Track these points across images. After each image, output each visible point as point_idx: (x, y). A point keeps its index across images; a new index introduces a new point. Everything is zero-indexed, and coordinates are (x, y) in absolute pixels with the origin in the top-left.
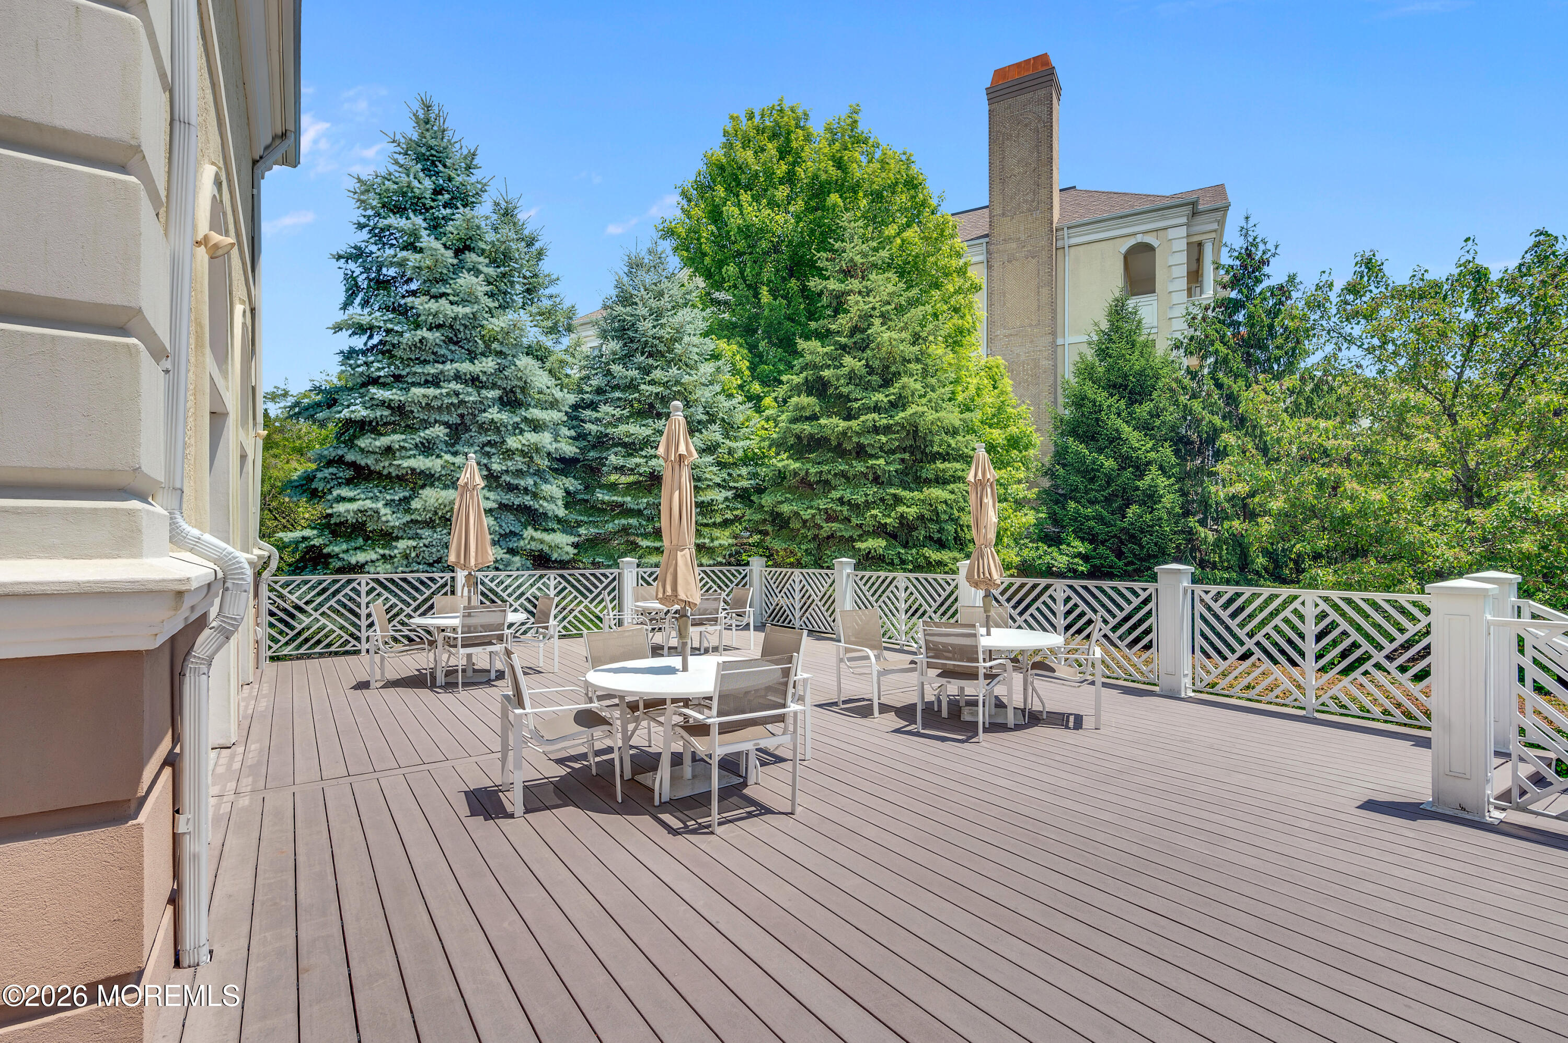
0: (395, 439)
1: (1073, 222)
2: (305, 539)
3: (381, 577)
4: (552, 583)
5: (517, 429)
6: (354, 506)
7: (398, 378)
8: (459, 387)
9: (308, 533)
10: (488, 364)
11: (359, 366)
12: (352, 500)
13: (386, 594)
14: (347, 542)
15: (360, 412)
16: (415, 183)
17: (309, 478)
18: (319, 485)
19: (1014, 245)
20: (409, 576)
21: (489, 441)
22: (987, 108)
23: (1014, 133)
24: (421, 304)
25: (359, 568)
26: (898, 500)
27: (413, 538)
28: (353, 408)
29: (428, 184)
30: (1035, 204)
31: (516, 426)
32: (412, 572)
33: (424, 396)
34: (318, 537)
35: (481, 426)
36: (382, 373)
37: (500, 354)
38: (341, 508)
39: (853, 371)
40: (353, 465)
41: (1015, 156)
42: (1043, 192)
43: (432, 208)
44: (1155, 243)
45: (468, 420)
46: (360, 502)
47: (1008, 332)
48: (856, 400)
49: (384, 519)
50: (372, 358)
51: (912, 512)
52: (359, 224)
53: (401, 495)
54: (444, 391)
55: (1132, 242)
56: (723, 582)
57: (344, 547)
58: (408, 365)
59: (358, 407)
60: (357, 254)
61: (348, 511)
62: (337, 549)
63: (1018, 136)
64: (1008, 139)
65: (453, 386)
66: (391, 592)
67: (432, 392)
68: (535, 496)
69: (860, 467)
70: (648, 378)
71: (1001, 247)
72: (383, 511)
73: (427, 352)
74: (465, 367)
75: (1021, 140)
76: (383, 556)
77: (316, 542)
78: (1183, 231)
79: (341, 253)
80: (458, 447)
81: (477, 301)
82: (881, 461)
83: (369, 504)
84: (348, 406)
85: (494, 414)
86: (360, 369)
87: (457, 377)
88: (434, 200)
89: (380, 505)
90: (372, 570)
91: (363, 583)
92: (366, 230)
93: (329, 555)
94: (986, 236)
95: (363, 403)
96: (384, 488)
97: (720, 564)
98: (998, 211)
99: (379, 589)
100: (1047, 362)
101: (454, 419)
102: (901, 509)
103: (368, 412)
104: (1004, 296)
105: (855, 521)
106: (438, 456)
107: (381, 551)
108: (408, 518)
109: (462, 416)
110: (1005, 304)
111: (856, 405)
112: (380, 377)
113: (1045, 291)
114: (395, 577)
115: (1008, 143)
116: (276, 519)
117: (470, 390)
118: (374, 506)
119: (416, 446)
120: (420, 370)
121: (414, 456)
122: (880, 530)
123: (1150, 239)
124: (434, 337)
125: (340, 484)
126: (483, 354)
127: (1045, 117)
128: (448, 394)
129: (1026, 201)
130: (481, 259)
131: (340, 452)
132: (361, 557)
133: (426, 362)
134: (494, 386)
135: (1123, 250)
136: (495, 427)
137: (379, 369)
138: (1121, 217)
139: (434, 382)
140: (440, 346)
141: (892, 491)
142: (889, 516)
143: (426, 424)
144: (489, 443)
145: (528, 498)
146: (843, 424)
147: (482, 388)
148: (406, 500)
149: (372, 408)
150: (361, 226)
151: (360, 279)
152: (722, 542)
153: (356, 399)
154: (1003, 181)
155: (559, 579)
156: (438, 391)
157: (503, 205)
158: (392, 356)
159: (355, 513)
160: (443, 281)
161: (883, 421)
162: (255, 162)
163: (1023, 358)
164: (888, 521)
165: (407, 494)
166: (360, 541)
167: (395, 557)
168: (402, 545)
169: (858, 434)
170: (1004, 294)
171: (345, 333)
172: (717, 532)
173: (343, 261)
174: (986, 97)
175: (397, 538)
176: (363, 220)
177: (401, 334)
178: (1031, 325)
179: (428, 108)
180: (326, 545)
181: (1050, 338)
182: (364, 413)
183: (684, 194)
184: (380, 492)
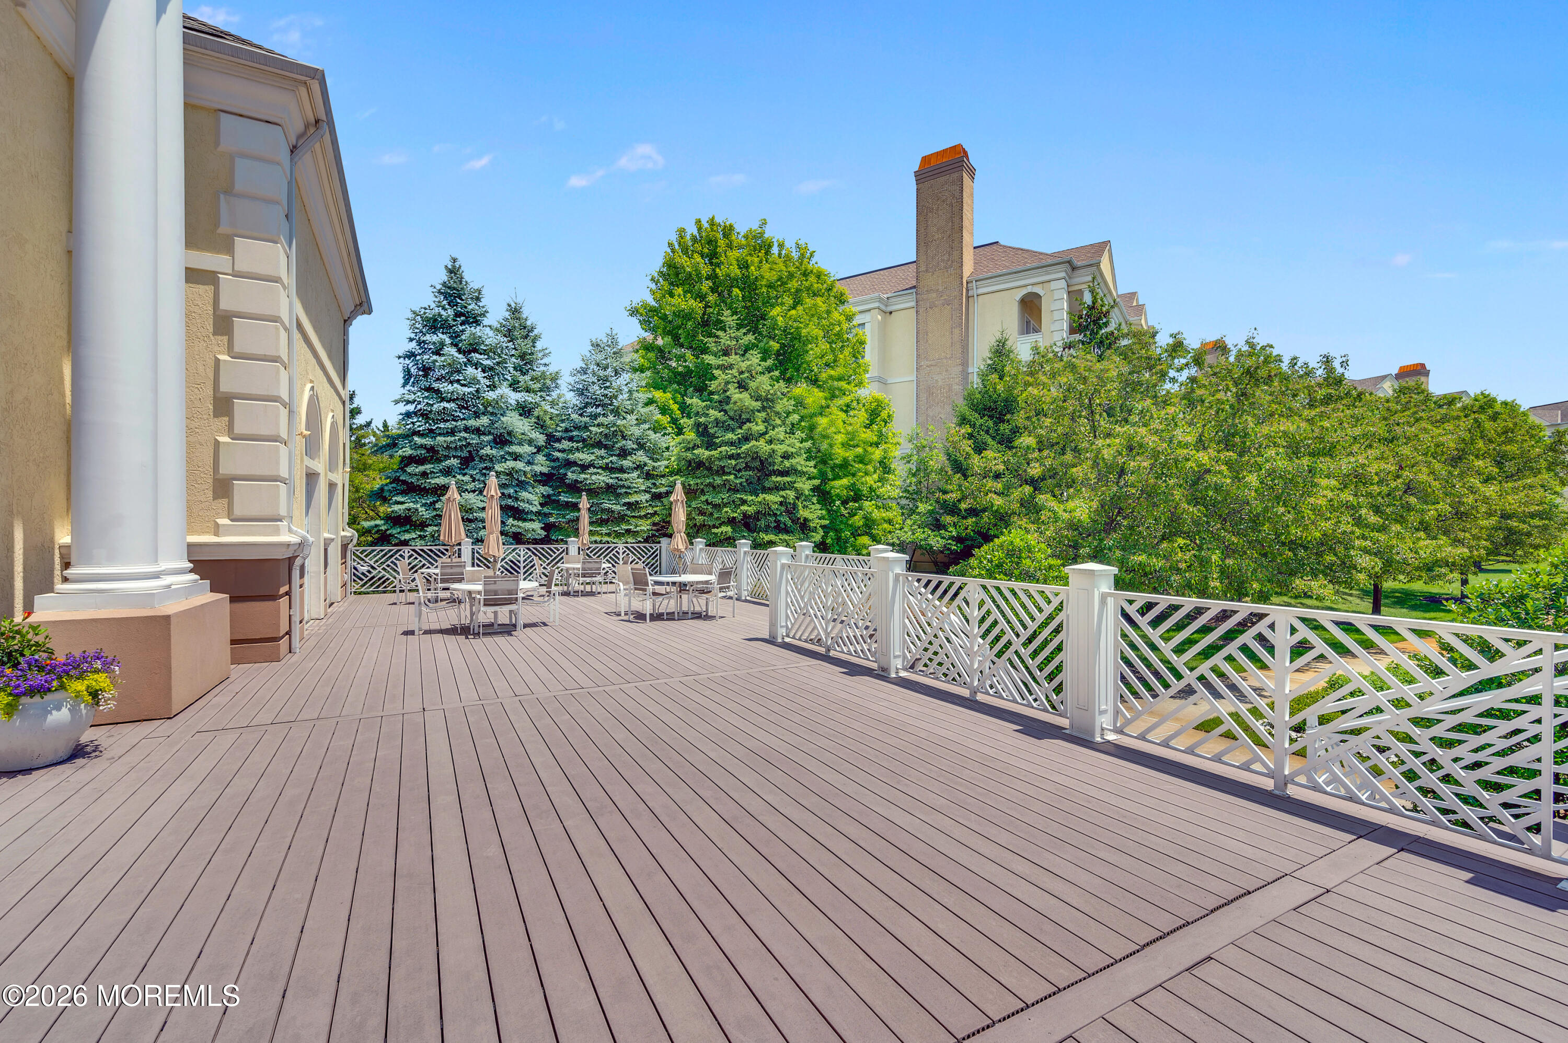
0: (428, 467)
1: (981, 276)
2: (376, 526)
3: (417, 549)
4: (522, 553)
5: (503, 459)
6: (402, 507)
7: (431, 431)
8: (466, 435)
9: (378, 522)
10: (484, 421)
11: (408, 425)
12: (402, 503)
13: (420, 558)
14: (400, 527)
15: (408, 451)
16: (443, 313)
17: (382, 489)
18: (386, 494)
19: (934, 295)
20: (433, 548)
21: (486, 467)
22: (915, 187)
23: (935, 207)
24: (445, 387)
25: (405, 543)
26: (744, 502)
27: (436, 526)
28: (404, 449)
29: (451, 312)
30: (949, 263)
31: (503, 457)
32: (436, 545)
33: (445, 441)
34: (384, 524)
35: (481, 458)
36: (421, 429)
37: (492, 414)
38: (396, 508)
39: (716, 419)
40: (404, 482)
41: (935, 225)
42: (956, 253)
43: (454, 325)
44: (1041, 293)
45: (474, 453)
46: (407, 505)
47: (929, 363)
48: (718, 437)
49: (421, 514)
50: (415, 420)
51: (750, 510)
52: (410, 338)
53: (431, 500)
54: (457, 438)
55: (1024, 291)
56: (641, 555)
57: (399, 530)
58: (437, 423)
59: (407, 449)
60: (411, 355)
61: (400, 510)
62: (394, 532)
63: (937, 210)
64: (930, 211)
65: (463, 434)
66: (424, 557)
67: (449, 439)
68: (517, 499)
69: (718, 481)
70: (596, 422)
71: (925, 297)
72: (420, 510)
73: (448, 415)
74: (472, 423)
75: (940, 213)
76: (420, 536)
77: (383, 528)
78: (1063, 284)
79: (401, 355)
80: (466, 471)
81: (478, 382)
82: (732, 477)
83: (412, 505)
84: (402, 448)
85: (487, 451)
86: (408, 427)
87: (466, 429)
88: (455, 320)
89: (419, 506)
90: (413, 544)
91: (406, 552)
92: (414, 341)
93: (391, 535)
94: (914, 287)
95: (410, 446)
96: (422, 495)
97: (640, 542)
98: (923, 268)
99: (416, 555)
100: (958, 387)
101: (465, 454)
102: (744, 508)
103: (413, 451)
104: (927, 335)
105: (716, 516)
106: (454, 476)
107: (419, 533)
108: (435, 513)
109: (470, 452)
110: (927, 341)
111: (718, 441)
112: (420, 431)
113: (957, 331)
114: (425, 548)
115: (930, 214)
116: (366, 512)
117: (473, 436)
118: (415, 506)
119: (441, 471)
120: (443, 426)
121: (439, 477)
122: (731, 521)
123: (1038, 290)
124: (451, 406)
125: (398, 494)
126: (483, 414)
127: (957, 194)
128: (459, 440)
129: (943, 260)
130: (482, 356)
131: (398, 474)
132: (407, 536)
133: (448, 421)
134: (490, 433)
135: (1018, 297)
136: (491, 459)
137: (419, 426)
138: (1015, 273)
139: (452, 432)
140: (456, 411)
141: (738, 496)
142: (736, 512)
143: (447, 457)
144: (486, 468)
145: (511, 500)
146: (707, 453)
147: (481, 434)
148: (434, 503)
149: (415, 449)
150: (411, 340)
151: (412, 370)
152: (643, 528)
153: (406, 443)
154: (927, 244)
155: (526, 551)
156: (453, 439)
157: (513, 305)
158: (428, 418)
159: (404, 510)
160: (459, 372)
161: (733, 451)
162: (345, 321)
163: (940, 384)
164: (735, 515)
165: (435, 499)
166: (408, 527)
167: (426, 536)
168: (430, 529)
169: (720, 459)
170: (927, 333)
171: (401, 404)
172: (640, 522)
173: (402, 359)
174: (914, 178)
175: (427, 526)
176: (413, 336)
177: (432, 405)
178: (946, 358)
179: (455, 260)
180: (387, 530)
181: (960, 368)
182: (410, 452)
183: (653, 279)
184: (420, 498)
